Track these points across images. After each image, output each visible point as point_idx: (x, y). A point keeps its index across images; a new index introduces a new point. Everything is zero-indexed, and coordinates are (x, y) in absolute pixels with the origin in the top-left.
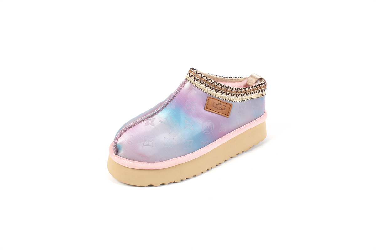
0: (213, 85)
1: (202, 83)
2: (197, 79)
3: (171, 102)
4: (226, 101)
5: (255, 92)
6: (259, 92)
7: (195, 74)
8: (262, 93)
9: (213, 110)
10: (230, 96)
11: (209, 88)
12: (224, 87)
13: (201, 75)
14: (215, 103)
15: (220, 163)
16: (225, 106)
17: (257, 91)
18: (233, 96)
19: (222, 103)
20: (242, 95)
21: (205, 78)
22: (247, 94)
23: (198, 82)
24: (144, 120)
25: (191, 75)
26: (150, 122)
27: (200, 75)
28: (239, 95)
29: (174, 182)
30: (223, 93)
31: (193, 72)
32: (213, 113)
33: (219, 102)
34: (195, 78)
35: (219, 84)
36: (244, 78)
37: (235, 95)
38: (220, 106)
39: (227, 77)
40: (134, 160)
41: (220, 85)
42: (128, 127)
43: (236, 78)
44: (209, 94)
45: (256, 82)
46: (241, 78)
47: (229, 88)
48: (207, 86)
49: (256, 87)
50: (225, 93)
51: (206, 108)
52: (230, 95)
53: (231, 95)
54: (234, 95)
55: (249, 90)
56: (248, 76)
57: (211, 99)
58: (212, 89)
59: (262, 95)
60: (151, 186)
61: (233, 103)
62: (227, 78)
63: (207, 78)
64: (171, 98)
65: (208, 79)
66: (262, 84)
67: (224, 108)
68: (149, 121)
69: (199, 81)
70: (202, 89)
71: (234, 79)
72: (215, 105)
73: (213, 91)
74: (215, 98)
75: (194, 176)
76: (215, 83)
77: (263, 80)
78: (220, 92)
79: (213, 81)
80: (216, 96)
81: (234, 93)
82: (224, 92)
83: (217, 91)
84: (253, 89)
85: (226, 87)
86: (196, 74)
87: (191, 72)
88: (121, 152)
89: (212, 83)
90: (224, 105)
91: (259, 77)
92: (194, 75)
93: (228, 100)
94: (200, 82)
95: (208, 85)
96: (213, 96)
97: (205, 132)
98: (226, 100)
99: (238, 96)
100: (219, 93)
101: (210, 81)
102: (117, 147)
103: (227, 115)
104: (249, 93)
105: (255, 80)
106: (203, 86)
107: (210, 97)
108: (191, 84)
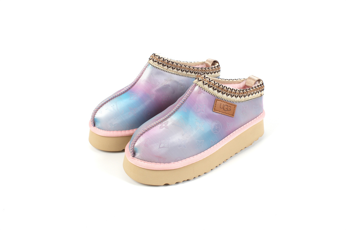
0: (220, 88)
1: (210, 87)
2: (206, 83)
3: (182, 106)
5: (255, 92)
6: (259, 92)
7: (204, 79)
8: (261, 94)
9: (220, 111)
10: (234, 97)
11: (216, 91)
12: (229, 89)
13: (209, 79)
14: (222, 105)
15: (227, 160)
16: (231, 107)
17: (256, 92)
18: (237, 97)
19: (228, 104)
20: (244, 96)
21: (213, 82)
22: (249, 95)
23: (206, 86)
24: (158, 124)
25: (199, 80)
26: (164, 125)
28: (242, 95)
29: (188, 180)
30: (228, 95)
31: (201, 77)
32: (220, 114)
33: (225, 104)
34: (203, 83)
35: (225, 87)
36: (242, 79)
37: (239, 97)
38: (226, 107)
40: (150, 162)
41: (225, 88)
42: (144, 131)
43: (235, 79)
44: (216, 96)
45: (255, 83)
46: (240, 80)
47: (233, 90)
48: (215, 90)
49: (256, 88)
50: (230, 95)
51: (214, 109)
52: (234, 96)
53: (236, 97)
54: (238, 96)
55: (250, 91)
56: (246, 78)
57: (218, 101)
58: (219, 91)
59: (261, 95)
60: (167, 185)
61: (237, 104)
62: (228, 80)
64: (182, 102)
65: (216, 82)
66: (261, 85)
67: (230, 109)
68: (163, 124)
69: (208, 85)
70: (210, 92)
72: (222, 107)
73: (220, 94)
74: (222, 100)
75: (205, 173)
76: (221, 86)
77: (261, 81)
78: (226, 94)
79: (220, 84)
80: (223, 98)
81: (237, 95)
82: (229, 94)
83: (224, 94)
84: (253, 90)
85: (231, 90)
86: (205, 78)
87: (200, 77)
88: (138, 155)
89: (219, 87)
90: (229, 106)
91: (257, 79)
92: (203, 80)
93: (233, 102)
94: (209, 86)
95: (216, 88)
96: (220, 98)
97: (214, 132)
98: (231, 101)
99: (241, 97)
100: (225, 95)
101: (218, 84)
102: (134, 150)
103: (233, 115)
104: (250, 94)
106: (211, 89)
107: (217, 99)
108: (200, 88)
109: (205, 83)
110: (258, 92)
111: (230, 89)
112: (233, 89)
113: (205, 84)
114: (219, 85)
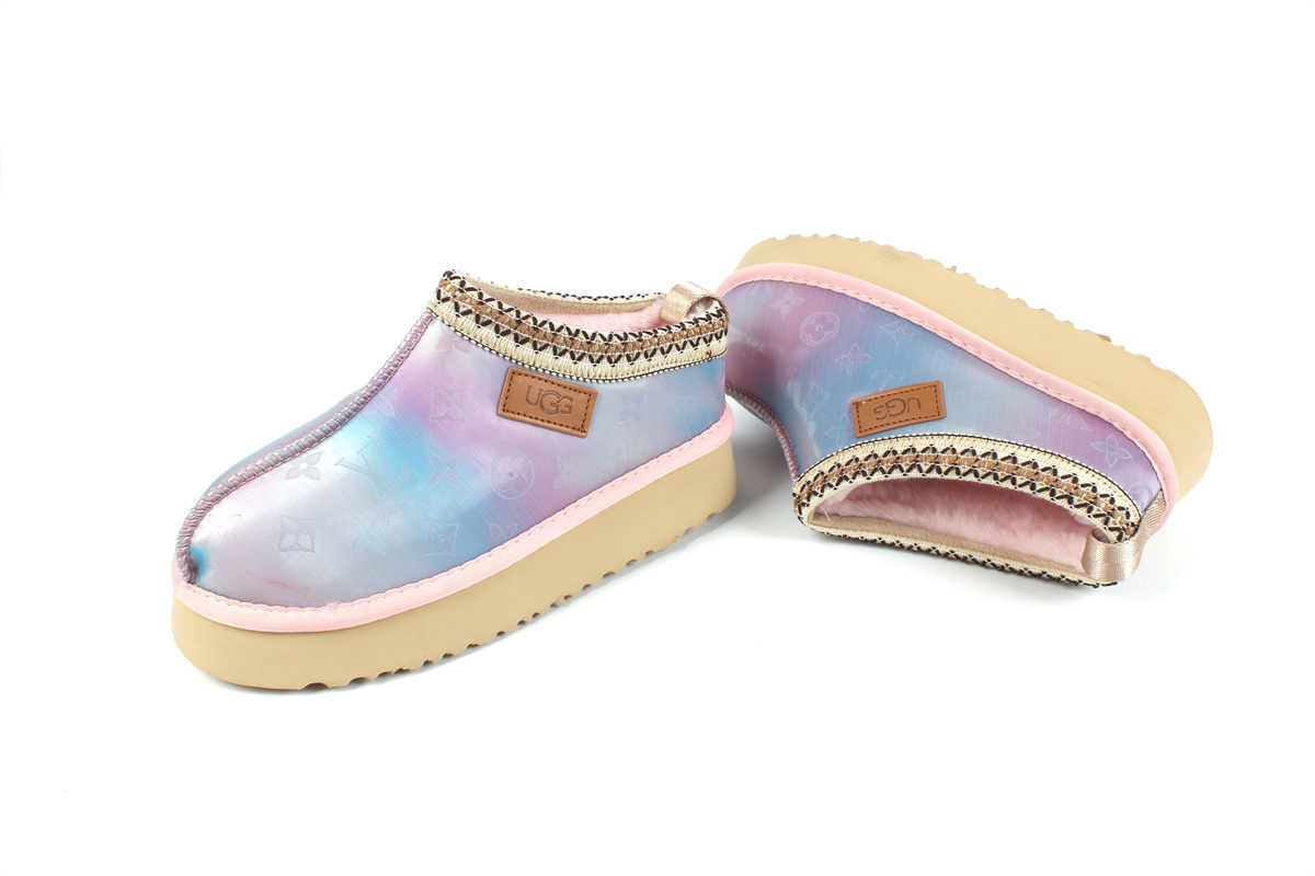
0: (524, 328)
1: (485, 324)
2: (465, 309)
3: (381, 395)
4: (575, 382)
5: (681, 345)
6: (697, 344)
7: (458, 293)
8: (707, 349)
9: (528, 414)
10: (586, 363)
11: (509, 341)
12: (564, 331)
13: (481, 295)
14: (535, 391)
15: (566, 597)
16: (571, 400)
17: (685, 343)
18: (598, 361)
19: (558, 389)
20: (629, 359)
21: (494, 304)
22: (649, 353)
23: (469, 321)
24: (283, 460)
25: (443, 296)
26: (304, 466)
27: (475, 294)
28: (620, 356)
29: (401, 671)
30: (561, 355)
31: (449, 286)
32: (529, 427)
33: (547, 387)
34: (457, 307)
35: (544, 322)
36: (651, 296)
37: (605, 360)
38: (554, 398)
39: (590, 298)
40: (249, 601)
41: (547, 326)
42: (226, 488)
43: (623, 297)
44: (511, 359)
45: (691, 310)
46: (640, 299)
47: (581, 335)
48: (504, 334)
49: (684, 329)
50: (568, 354)
51: (501, 408)
52: (586, 359)
53: (592, 361)
54: (602, 357)
55: (656, 340)
56: (665, 290)
57: (519, 379)
58: (519, 341)
59: (709, 354)
60: (317, 687)
61: (601, 388)
62: (590, 301)
63: (500, 305)
64: (381, 381)
65: (506, 306)
66: (708, 318)
67: (567, 406)
68: (302, 462)
69: (473, 316)
70: (484, 343)
71: (615, 301)
72: (533, 399)
73: (527, 350)
74: (533, 373)
75: (471, 646)
76: (530, 320)
77: (716, 304)
78: (550, 349)
79: (523, 314)
80: (537, 365)
81: (600, 354)
82: (566, 351)
83: (541, 349)
84: (671, 336)
85: (570, 333)
86: (461, 291)
87: (445, 285)
88: (208, 576)
89: (519, 322)
90: (565, 397)
91: (700, 293)
92: (455, 296)
93: (581, 379)
94: (477, 319)
95: (507, 327)
96: (527, 366)
97: (504, 494)
98: (574, 378)
99: (616, 362)
100: (547, 355)
101: (514, 313)
102: (192, 557)
103: (581, 429)
104: (655, 350)
105: (687, 304)
106: (488, 332)
107: (516, 372)
108: (445, 327)
109: (462, 310)
110: (691, 342)
111: (568, 329)
112: (578, 331)
113: (464, 314)
114: (518, 316)
